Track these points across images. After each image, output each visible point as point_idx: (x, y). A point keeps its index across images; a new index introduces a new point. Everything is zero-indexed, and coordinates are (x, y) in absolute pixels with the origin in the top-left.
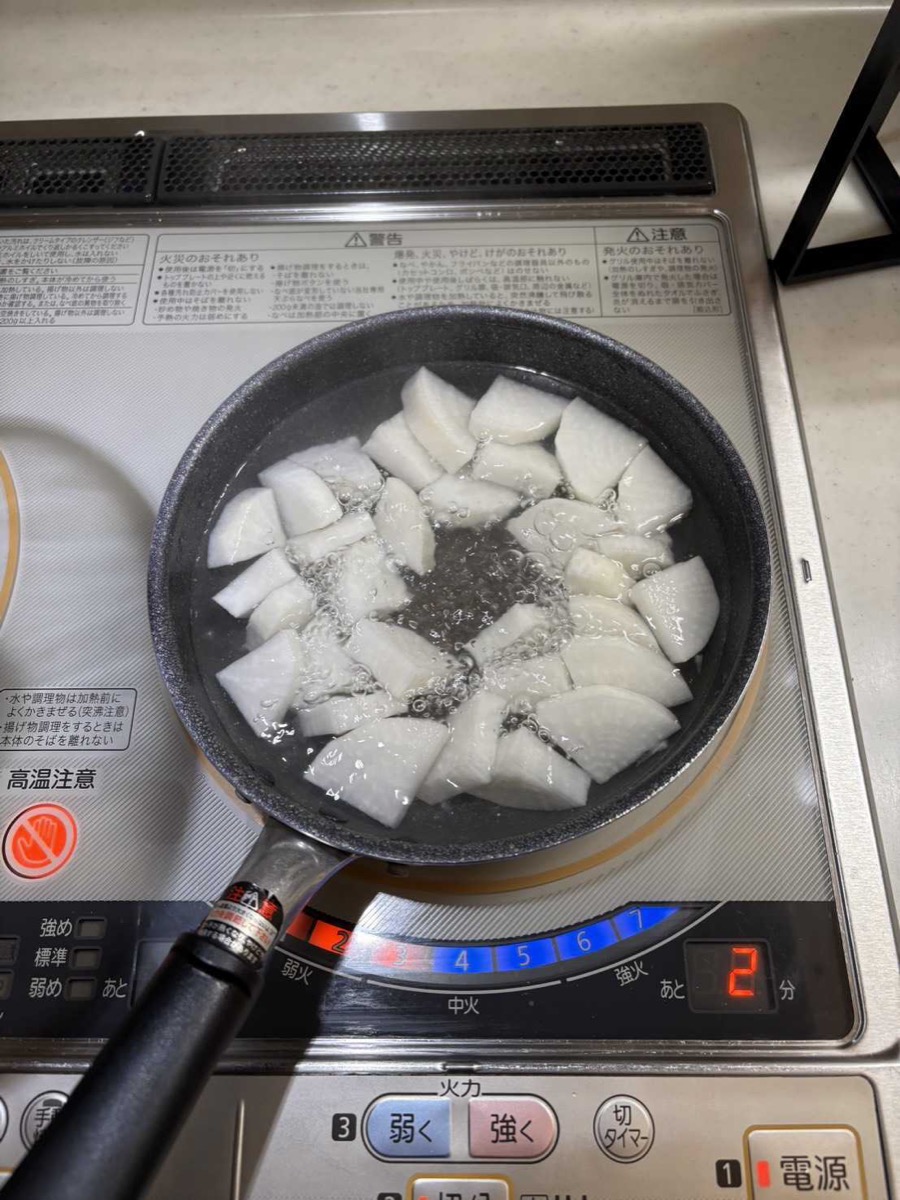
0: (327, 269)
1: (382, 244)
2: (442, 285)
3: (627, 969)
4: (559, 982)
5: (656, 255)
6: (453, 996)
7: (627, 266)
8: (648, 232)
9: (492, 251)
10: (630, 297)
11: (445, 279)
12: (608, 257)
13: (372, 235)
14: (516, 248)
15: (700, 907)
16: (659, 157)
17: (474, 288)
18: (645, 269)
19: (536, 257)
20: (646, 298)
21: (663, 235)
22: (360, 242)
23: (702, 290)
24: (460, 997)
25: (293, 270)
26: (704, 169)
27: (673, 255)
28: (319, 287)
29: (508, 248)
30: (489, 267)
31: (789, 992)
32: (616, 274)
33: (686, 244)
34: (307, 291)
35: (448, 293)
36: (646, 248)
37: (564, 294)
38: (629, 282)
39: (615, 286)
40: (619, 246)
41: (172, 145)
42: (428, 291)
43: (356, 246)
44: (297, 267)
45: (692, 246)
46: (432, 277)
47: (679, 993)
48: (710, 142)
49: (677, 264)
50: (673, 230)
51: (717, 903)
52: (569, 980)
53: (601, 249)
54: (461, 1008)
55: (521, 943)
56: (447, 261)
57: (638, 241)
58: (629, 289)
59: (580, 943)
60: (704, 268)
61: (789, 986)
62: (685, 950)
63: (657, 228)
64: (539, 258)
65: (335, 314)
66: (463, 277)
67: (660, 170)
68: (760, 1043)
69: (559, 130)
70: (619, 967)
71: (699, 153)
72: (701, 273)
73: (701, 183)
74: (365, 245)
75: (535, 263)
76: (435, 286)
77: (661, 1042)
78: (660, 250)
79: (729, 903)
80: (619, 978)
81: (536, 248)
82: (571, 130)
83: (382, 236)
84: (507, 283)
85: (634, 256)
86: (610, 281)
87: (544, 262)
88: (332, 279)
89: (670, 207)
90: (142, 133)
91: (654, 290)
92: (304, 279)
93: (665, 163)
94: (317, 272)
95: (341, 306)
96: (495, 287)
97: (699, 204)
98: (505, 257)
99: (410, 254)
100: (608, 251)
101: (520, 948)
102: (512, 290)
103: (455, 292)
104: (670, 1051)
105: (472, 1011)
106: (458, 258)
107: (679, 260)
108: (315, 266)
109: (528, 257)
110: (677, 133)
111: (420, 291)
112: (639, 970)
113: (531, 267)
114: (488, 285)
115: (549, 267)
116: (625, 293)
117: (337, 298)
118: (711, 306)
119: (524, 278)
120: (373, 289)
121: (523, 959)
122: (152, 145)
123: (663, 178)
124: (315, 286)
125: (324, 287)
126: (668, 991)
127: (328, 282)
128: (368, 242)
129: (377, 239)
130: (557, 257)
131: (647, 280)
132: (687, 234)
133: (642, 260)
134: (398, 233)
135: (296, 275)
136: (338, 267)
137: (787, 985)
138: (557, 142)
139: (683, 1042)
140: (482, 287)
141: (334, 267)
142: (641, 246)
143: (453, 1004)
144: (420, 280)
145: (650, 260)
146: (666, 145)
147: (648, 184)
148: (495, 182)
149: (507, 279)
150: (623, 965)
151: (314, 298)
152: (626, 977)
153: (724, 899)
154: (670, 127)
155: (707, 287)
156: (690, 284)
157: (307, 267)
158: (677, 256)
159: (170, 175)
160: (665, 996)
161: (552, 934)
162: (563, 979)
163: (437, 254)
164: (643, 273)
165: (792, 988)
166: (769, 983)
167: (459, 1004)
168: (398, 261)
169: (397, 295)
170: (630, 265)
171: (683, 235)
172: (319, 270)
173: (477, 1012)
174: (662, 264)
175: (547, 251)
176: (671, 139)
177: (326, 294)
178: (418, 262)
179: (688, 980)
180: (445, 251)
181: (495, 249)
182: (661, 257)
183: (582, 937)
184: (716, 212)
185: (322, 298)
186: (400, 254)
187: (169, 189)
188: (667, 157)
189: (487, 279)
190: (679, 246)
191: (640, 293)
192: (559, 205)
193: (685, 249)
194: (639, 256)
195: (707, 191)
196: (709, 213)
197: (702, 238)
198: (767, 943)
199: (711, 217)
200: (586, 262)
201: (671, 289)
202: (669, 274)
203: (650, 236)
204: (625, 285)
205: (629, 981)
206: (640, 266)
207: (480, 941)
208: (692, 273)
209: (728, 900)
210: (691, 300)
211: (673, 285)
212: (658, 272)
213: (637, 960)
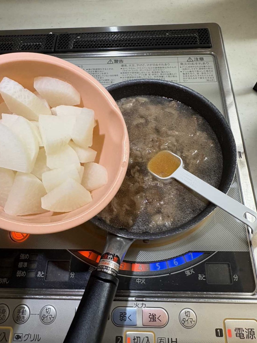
0: (102, 70)
1: (118, 63)
2: (135, 74)
3: (189, 271)
4: (168, 274)
5: (195, 65)
6: (138, 278)
7: (187, 68)
10: (188, 77)
11: (135, 73)
12: (182, 66)
13: (115, 60)
14: (155, 64)
15: (209, 253)
16: (196, 38)
17: (144, 75)
18: (192, 69)
19: (161, 66)
20: (193, 77)
21: (197, 59)
22: (111, 62)
23: (208, 75)
24: (140, 278)
25: (93, 70)
26: (209, 41)
27: (200, 65)
28: (100, 75)
29: (153, 64)
30: (148, 69)
31: (236, 278)
32: (184, 70)
33: (204, 62)
34: (97, 76)
35: (136, 76)
36: (192, 63)
37: (169, 76)
38: (188, 73)
39: (184, 74)
40: (185, 63)
41: (60, 36)
42: (131, 76)
43: (110, 63)
44: (94, 69)
45: (206, 62)
46: (132, 72)
47: (204, 278)
48: (210, 34)
49: (201, 68)
50: (200, 58)
51: (215, 252)
52: (171, 274)
53: (179, 63)
54: (140, 282)
56: (136, 67)
57: (190, 61)
58: (188, 75)
59: (175, 263)
60: (209, 69)
61: (236, 276)
62: (206, 266)
63: (195, 58)
65: (104, 82)
66: (141, 72)
67: (196, 41)
68: (228, 293)
69: (168, 31)
70: (186, 270)
71: (207, 37)
72: (208, 70)
73: (208, 45)
75: (161, 68)
76: (132, 74)
77: (198, 293)
78: (196, 64)
79: (218, 252)
80: (186, 274)
81: (161, 64)
82: (171, 30)
83: (118, 60)
84: (153, 73)
85: (189, 65)
86: (182, 72)
87: (163, 68)
88: (104, 72)
89: (199, 51)
90: (51, 33)
91: (195, 75)
92: (96, 73)
93: (197, 39)
94: (99, 71)
95: (106, 80)
96: (149, 75)
97: (207, 51)
98: (152, 66)
99: (126, 65)
100: (182, 64)
101: (157, 264)
102: (154, 75)
103: (138, 76)
104: (201, 295)
105: (143, 282)
106: (139, 66)
107: (202, 66)
108: (99, 69)
109: (159, 66)
110: (201, 31)
111: (128, 76)
112: (192, 271)
113: (160, 69)
114: (148, 74)
115: (165, 69)
116: (186, 76)
117: (105, 78)
118: (211, 79)
119: (158, 72)
120: (115, 75)
121: (158, 267)
122: (54, 36)
123: (197, 43)
125: (101, 75)
126: (200, 277)
127: (102, 73)
128: (114, 62)
129: (116, 61)
130: (167, 66)
131: (193, 72)
133: (191, 67)
134: (122, 59)
135: (94, 71)
136: (105, 69)
137: (235, 276)
138: (167, 34)
139: (205, 293)
140: (146, 75)
141: (104, 69)
142: (191, 63)
143: (138, 281)
144: (128, 73)
145: (194, 67)
146: (198, 34)
147: (193, 45)
148: (150, 45)
149: (153, 72)
150: (187, 270)
152: (188, 273)
153: (217, 251)
154: (199, 30)
155: (210, 74)
156: (205, 73)
157: (97, 69)
158: (201, 65)
159: (59, 44)
160: (200, 279)
161: (166, 260)
162: (170, 274)
163: (133, 65)
164: (191, 70)
165: (237, 277)
166: (230, 275)
167: (139, 281)
168: (122, 67)
169: (122, 77)
171: (203, 59)
172: (100, 70)
173: (145, 283)
174: (197, 68)
175: (164, 64)
176: (199, 33)
178: (128, 68)
179: (206, 273)
180: (135, 65)
181: (150, 64)
182: (197, 66)
183: (175, 261)
184: (212, 53)
185: (101, 78)
186: (123, 66)
187: (59, 48)
188: (198, 38)
189: (147, 72)
190: (202, 62)
191: (191, 76)
192: (168, 51)
194: (190, 66)
195: (209, 47)
196: (210, 53)
197: (209, 60)
198: (230, 264)
199: (211, 54)
200: (175, 67)
201: (200, 75)
202: (199, 70)
203: (194, 60)
204: (186, 74)
205: (189, 274)
206: (191, 68)
207: (146, 262)
208: (206, 70)
209: (218, 251)
210: (205, 78)
211: (200, 74)
212: (196, 70)
213: (192, 268)
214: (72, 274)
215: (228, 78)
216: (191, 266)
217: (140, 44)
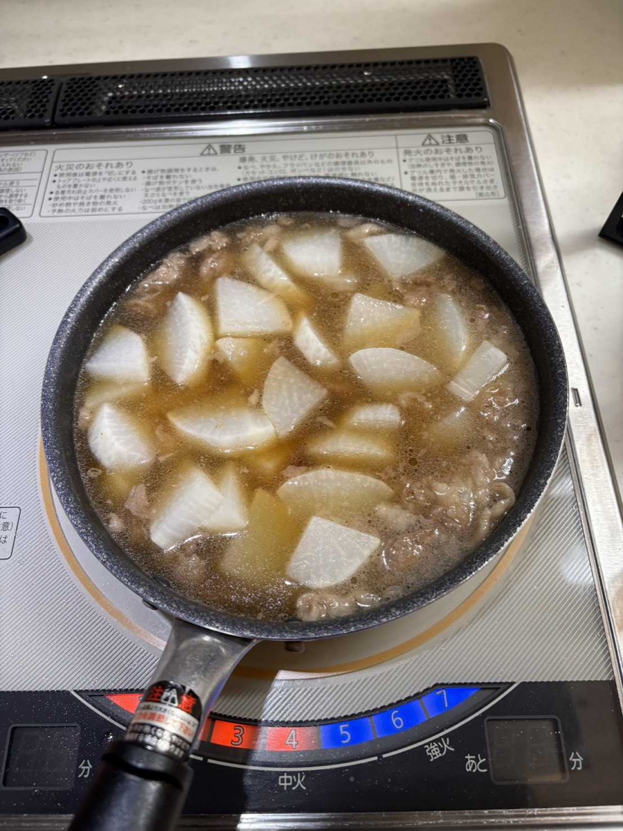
0: (186, 172)
1: (229, 152)
3: (436, 745)
4: (376, 758)
5: (445, 155)
6: (282, 773)
7: (422, 163)
8: (438, 138)
9: (316, 156)
10: (425, 186)
12: (408, 157)
13: (221, 146)
14: (335, 153)
15: (497, 687)
16: (445, 81)
18: (437, 165)
19: (350, 158)
20: (438, 187)
21: (450, 140)
22: (212, 151)
23: (482, 180)
24: (289, 773)
25: (159, 173)
26: (481, 89)
27: (459, 154)
28: (180, 186)
29: (328, 153)
30: (314, 167)
31: (578, 762)
32: (413, 169)
33: (469, 146)
34: (170, 189)
36: (437, 150)
38: (424, 175)
39: (413, 178)
40: (416, 149)
41: (68, 84)
43: (209, 154)
44: (163, 171)
45: (473, 147)
46: (269, 175)
47: (482, 766)
48: (484, 70)
49: (461, 161)
50: (458, 136)
51: (513, 683)
52: (384, 756)
53: (401, 151)
54: (290, 784)
55: (341, 723)
56: (281, 164)
57: (430, 144)
58: (424, 181)
59: (394, 721)
60: (483, 163)
61: (578, 758)
62: (486, 729)
63: (445, 135)
64: (353, 159)
67: (446, 91)
68: (554, 810)
69: (367, 65)
70: (428, 744)
71: (476, 77)
72: (481, 167)
73: (478, 100)
74: (216, 154)
75: (350, 163)
77: (467, 813)
78: (448, 151)
79: (523, 683)
80: (428, 754)
81: (350, 152)
82: (377, 64)
83: (229, 147)
85: (427, 156)
86: (409, 175)
88: (189, 179)
89: (455, 118)
90: (45, 77)
91: (444, 181)
92: (168, 180)
93: (450, 86)
94: (178, 174)
97: (477, 116)
98: (326, 160)
99: (252, 159)
100: (407, 152)
101: (341, 727)
104: (475, 821)
105: (299, 785)
106: (289, 161)
107: (464, 158)
108: (177, 170)
109: (344, 159)
110: (458, 64)
112: (445, 745)
113: (347, 166)
115: (360, 166)
116: (421, 184)
118: (489, 192)
121: (345, 737)
122: (52, 85)
123: (449, 96)
124: (176, 185)
125: (183, 185)
126: (472, 764)
127: (186, 182)
128: (218, 151)
129: (225, 149)
130: (368, 158)
131: (439, 174)
132: (469, 138)
133: (434, 159)
134: (242, 144)
135: (162, 177)
136: (195, 170)
137: (576, 757)
138: (366, 74)
139: (486, 812)
141: (191, 171)
142: (433, 148)
143: (283, 781)
145: (440, 159)
146: (450, 73)
147: (437, 101)
148: (318, 103)
150: (432, 742)
151: (175, 194)
152: (434, 753)
153: (518, 681)
154: (453, 60)
155: (486, 178)
156: (472, 176)
157: (170, 171)
158: (461, 155)
159: (66, 105)
160: (470, 769)
161: (368, 713)
162: (379, 755)
163: (273, 159)
164: (435, 168)
165: (580, 759)
166: (561, 755)
167: (288, 781)
168: (242, 165)
170: (425, 163)
171: (466, 139)
172: (180, 173)
173: (304, 788)
174: (450, 161)
175: (359, 155)
176: (454, 68)
177: (185, 190)
178: (257, 165)
179: (489, 752)
180: (279, 156)
181: (318, 153)
182: (449, 156)
183: (396, 716)
184: (491, 121)
185: (181, 193)
186: (243, 160)
187: (64, 115)
188: (452, 82)
190: (463, 147)
191: (434, 184)
192: (367, 119)
193: (468, 150)
194: (431, 156)
195: (484, 106)
196: (486, 122)
197: (481, 141)
198: (558, 719)
199: (487, 125)
200: (390, 161)
201: (458, 179)
202: (456, 168)
203: (440, 141)
204: (421, 178)
205: (438, 756)
206: (432, 163)
207: (307, 721)
208: (473, 167)
209: (522, 681)
210: (474, 188)
211: (459, 176)
212: (446, 167)
213: (445, 737)
214: (84, 765)
215: (536, 188)
216: (443, 730)
217: (291, 101)
